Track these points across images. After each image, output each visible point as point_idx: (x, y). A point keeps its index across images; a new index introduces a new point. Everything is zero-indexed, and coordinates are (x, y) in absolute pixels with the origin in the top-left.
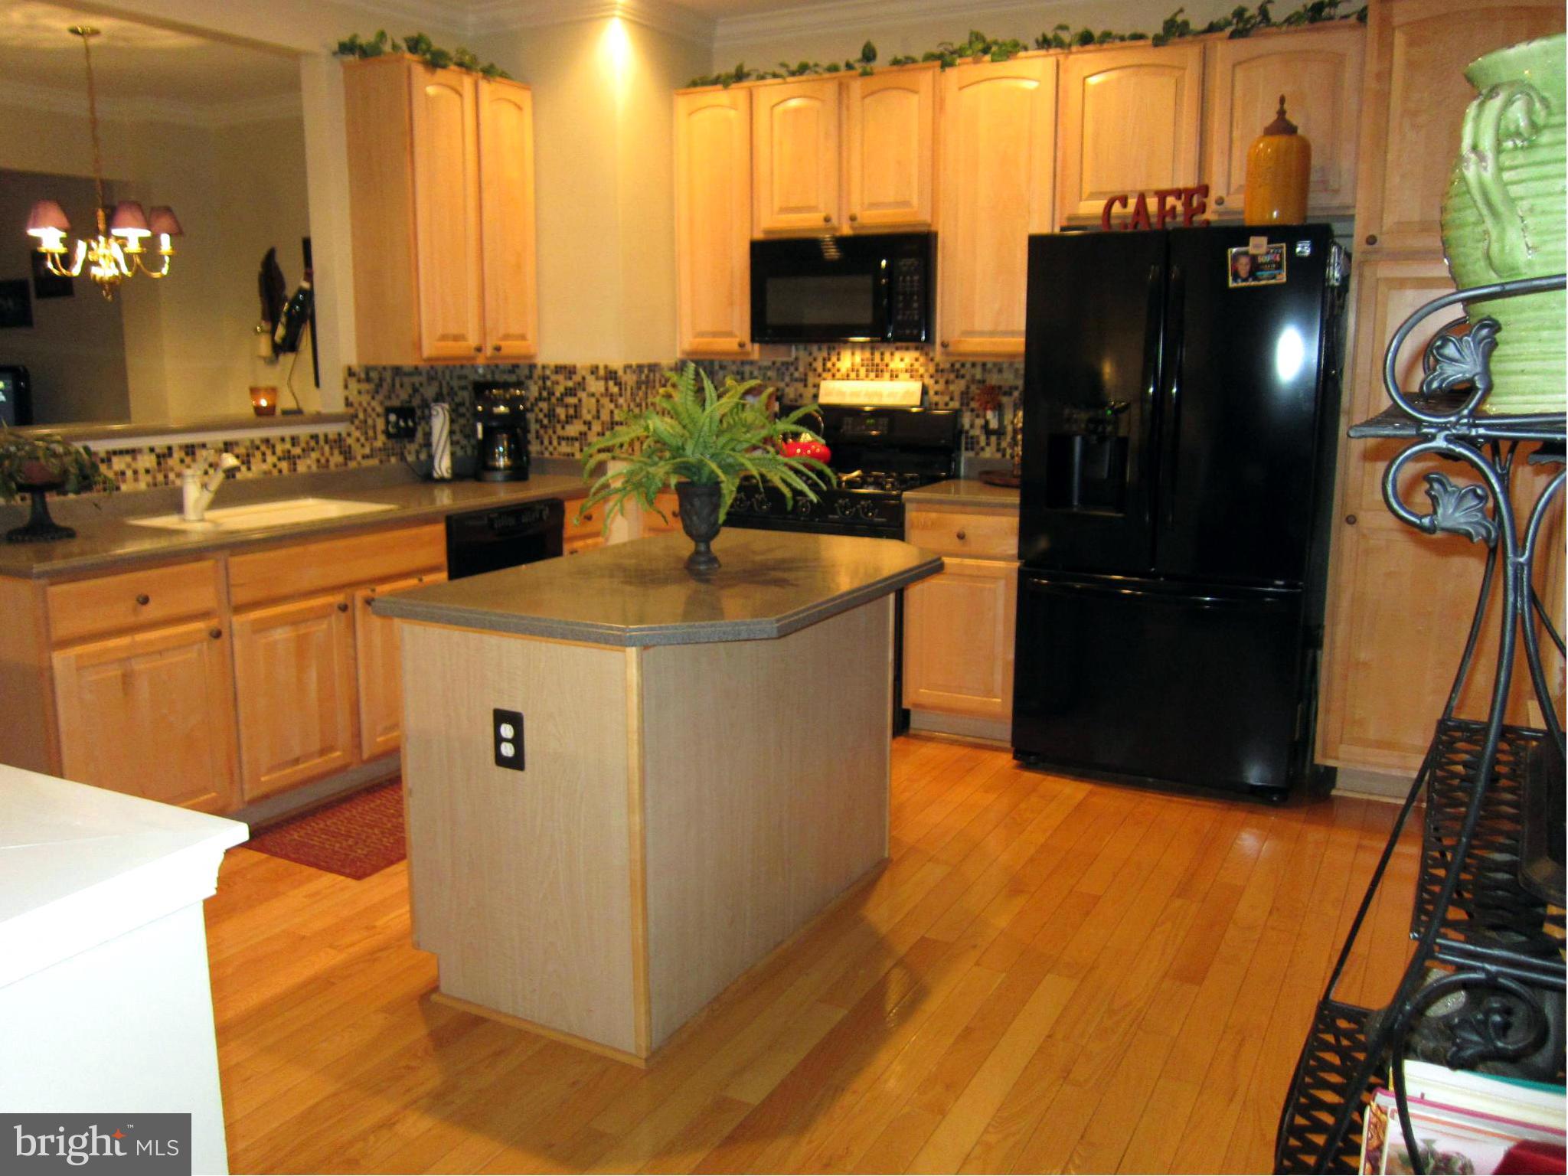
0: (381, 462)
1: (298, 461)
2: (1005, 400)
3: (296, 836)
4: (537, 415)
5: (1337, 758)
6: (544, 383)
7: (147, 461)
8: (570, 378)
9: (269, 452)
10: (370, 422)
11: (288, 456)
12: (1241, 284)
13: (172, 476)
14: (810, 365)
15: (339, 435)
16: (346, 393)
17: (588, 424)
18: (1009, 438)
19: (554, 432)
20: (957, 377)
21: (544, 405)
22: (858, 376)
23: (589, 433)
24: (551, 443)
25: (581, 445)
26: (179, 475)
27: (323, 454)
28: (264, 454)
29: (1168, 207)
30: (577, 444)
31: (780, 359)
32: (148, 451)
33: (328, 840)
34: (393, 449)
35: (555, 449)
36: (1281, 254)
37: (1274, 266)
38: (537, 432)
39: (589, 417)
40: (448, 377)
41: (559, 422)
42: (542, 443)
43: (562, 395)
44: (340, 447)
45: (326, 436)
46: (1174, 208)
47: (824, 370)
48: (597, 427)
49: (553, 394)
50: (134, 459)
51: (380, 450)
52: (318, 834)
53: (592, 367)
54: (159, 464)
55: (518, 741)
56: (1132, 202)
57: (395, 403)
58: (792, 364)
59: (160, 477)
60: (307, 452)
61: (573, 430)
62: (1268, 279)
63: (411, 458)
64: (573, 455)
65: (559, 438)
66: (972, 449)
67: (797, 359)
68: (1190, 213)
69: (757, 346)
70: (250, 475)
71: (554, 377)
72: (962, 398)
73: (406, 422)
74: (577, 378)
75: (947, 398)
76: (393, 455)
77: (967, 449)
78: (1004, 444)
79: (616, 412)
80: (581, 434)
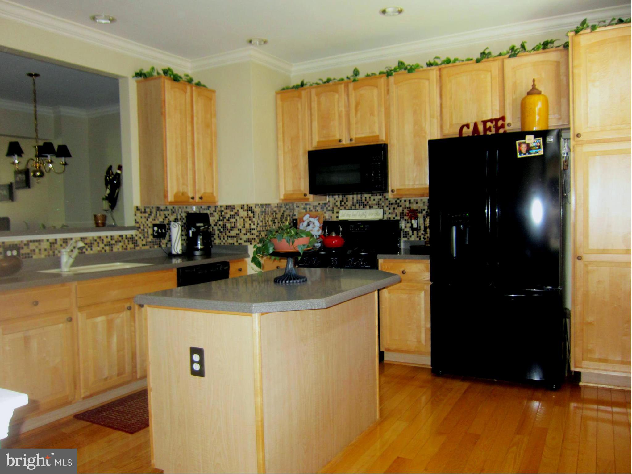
0: (150, 247)
1: (114, 247)
2: (419, 215)
3: (104, 414)
4: (218, 227)
5: (581, 367)
6: (221, 213)
7: (46, 245)
8: (232, 211)
9: (100, 242)
10: (146, 230)
11: (109, 244)
12: (523, 156)
13: (56, 252)
14: (335, 204)
15: (132, 235)
16: (135, 217)
17: (240, 230)
18: (422, 232)
19: (226, 234)
20: (398, 206)
21: (221, 223)
22: (355, 207)
23: (240, 234)
24: (224, 239)
25: (237, 239)
26: (60, 252)
27: (124, 244)
28: (98, 243)
29: (488, 127)
30: (235, 239)
31: (321, 202)
32: (46, 241)
33: (119, 415)
34: (156, 242)
35: (226, 241)
36: (540, 142)
37: (537, 147)
38: (218, 234)
39: (240, 227)
40: (180, 212)
41: (227, 230)
42: (220, 239)
43: (229, 218)
44: (132, 241)
45: (126, 236)
46: (490, 127)
47: (341, 206)
48: (244, 231)
49: (225, 218)
50: (40, 244)
51: (150, 242)
52: (115, 413)
53: (241, 205)
54: (51, 246)
55: (201, 362)
56: (472, 127)
57: (157, 222)
58: (327, 204)
59: (51, 253)
60: (117, 243)
61: (233, 233)
62: (535, 153)
63: (164, 246)
64: (234, 244)
65: (228, 236)
66: (406, 237)
67: (329, 202)
68: (497, 128)
69: (312, 196)
70: (92, 252)
71: (225, 211)
72: (401, 215)
73: (161, 231)
74: (235, 211)
75: (394, 216)
76: (156, 245)
77: (404, 237)
78: (420, 234)
79: (252, 224)
80: (237, 234)
